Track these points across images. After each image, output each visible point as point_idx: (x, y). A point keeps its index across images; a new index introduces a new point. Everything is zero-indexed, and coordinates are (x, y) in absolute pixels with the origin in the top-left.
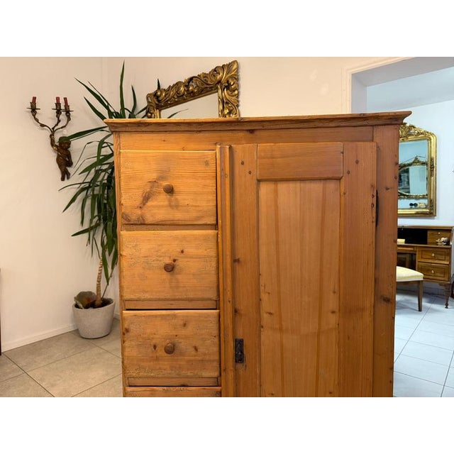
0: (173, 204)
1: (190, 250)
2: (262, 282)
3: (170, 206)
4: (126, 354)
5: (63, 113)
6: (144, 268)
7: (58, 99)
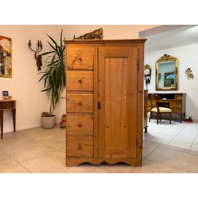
1: (86, 77)
2: (106, 87)
3: (80, 64)
4: (67, 106)
5: (40, 47)
6: (73, 82)
7: (38, 41)
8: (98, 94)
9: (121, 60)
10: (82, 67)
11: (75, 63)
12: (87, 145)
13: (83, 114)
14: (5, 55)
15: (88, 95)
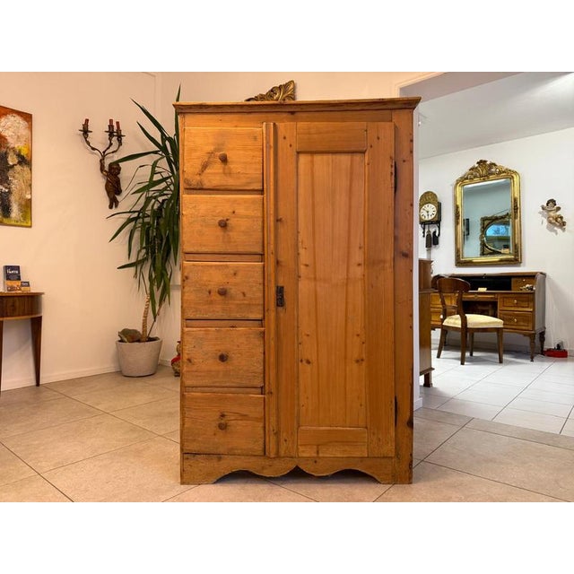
0: (227, 171)
1: (241, 210)
2: (300, 240)
3: (224, 173)
4: (185, 298)
5: (115, 139)
6: (202, 226)
7: (111, 121)
8: (278, 263)
9: (345, 159)
10: (231, 182)
11: (207, 171)
12: (244, 417)
13: (234, 322)
14: (12, 160)
15: (248, 266)
